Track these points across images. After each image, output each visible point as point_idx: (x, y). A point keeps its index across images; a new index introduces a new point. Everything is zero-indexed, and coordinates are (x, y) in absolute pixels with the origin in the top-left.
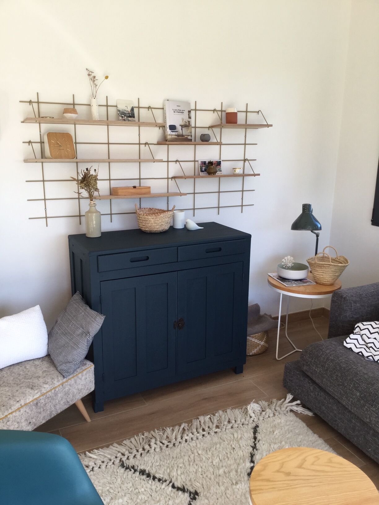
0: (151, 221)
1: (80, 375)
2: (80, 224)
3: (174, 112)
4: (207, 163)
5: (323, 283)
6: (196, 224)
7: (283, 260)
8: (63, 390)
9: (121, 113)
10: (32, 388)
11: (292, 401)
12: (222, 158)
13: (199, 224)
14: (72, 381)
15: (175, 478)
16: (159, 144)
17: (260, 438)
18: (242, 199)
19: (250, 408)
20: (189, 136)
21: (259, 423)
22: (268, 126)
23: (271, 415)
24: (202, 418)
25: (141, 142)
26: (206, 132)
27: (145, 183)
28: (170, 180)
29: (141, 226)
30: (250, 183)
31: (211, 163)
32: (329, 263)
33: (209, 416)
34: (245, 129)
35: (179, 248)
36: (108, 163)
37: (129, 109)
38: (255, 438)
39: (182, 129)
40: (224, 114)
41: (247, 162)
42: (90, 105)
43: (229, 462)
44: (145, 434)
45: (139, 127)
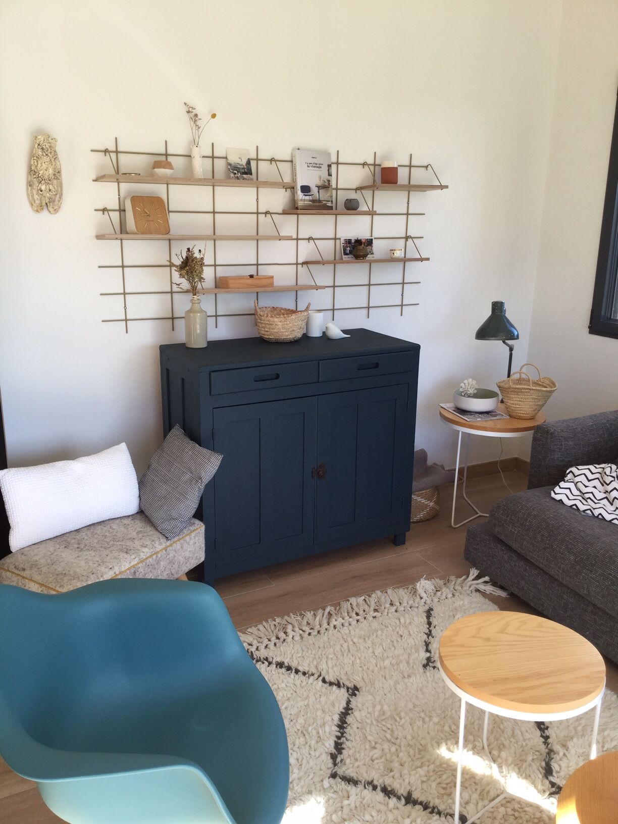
0: (278, 325)
1: (187, 538)
2: (173, 330)
3: (308, 166)
4: (353, 241)
5: (520, 416)
6: (341, 330)
7: (462, 385)
8: (167, 556)
9: (232, 168)
10: (127, 553)
11: (478, 577)
12: (375, 235)
13: (344, 331)
14: (177, 546)
15: (325, 671)
16: (285, 213)
17: (437, 623)
18: (402, 295)
19: (420, 587)
20: (329, 201)
21: (433, 606)
22: (442, 187)
23: (450, 596)
24: (353, 600)
25: (259, 211)
26: (353, 195)
27: (265, 271)
28: (300, 266)
29: (263, 332)
30: (414, 271)
31: (358, 242)
32: (529, 387)
33: (363, 598)
34: (407, 193)
35: (321, 362)
36: (213, 241)
37: (244, 162)
38: (429, 624)
39: (319, 192)
40: (378, 169)
41: (410, 241)
42: (190, 156)
43: (396, 652)
44: (277, 620)
45: (257, 188)
